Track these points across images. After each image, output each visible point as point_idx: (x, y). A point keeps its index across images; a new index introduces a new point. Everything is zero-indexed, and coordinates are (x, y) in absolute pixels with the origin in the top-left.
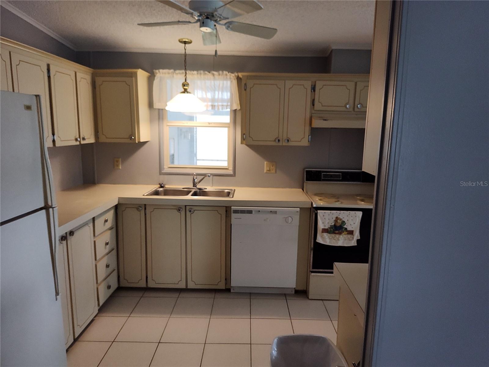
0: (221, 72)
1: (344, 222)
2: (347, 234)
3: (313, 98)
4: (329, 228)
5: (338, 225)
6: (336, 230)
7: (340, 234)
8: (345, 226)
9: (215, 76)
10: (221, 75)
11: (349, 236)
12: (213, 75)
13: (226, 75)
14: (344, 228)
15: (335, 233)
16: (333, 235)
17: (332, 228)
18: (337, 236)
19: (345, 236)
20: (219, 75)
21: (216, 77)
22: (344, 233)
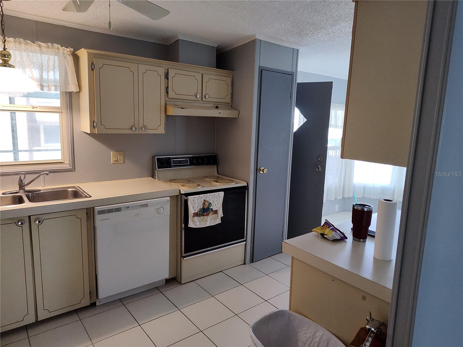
0: (50, 44)
1: (211, 203)
2: (213, 214)
3: (167, 86)
4: (199, 211)
5: (206, 207)
6: (205, 212)
7: (208, 215)
8: (211, 207)
9: (43, 48)
10: (50, 48)
11: (214, 215)
12: (40, 46)
13: (58, 48)
14: (211, 209)
15: (204, 215)
16: (202, 217)
17: (201, 211)
18: (206, 217)
19: (211, 216)
20: (48, 47)
21: (44, 50)
22: (210, 214)
